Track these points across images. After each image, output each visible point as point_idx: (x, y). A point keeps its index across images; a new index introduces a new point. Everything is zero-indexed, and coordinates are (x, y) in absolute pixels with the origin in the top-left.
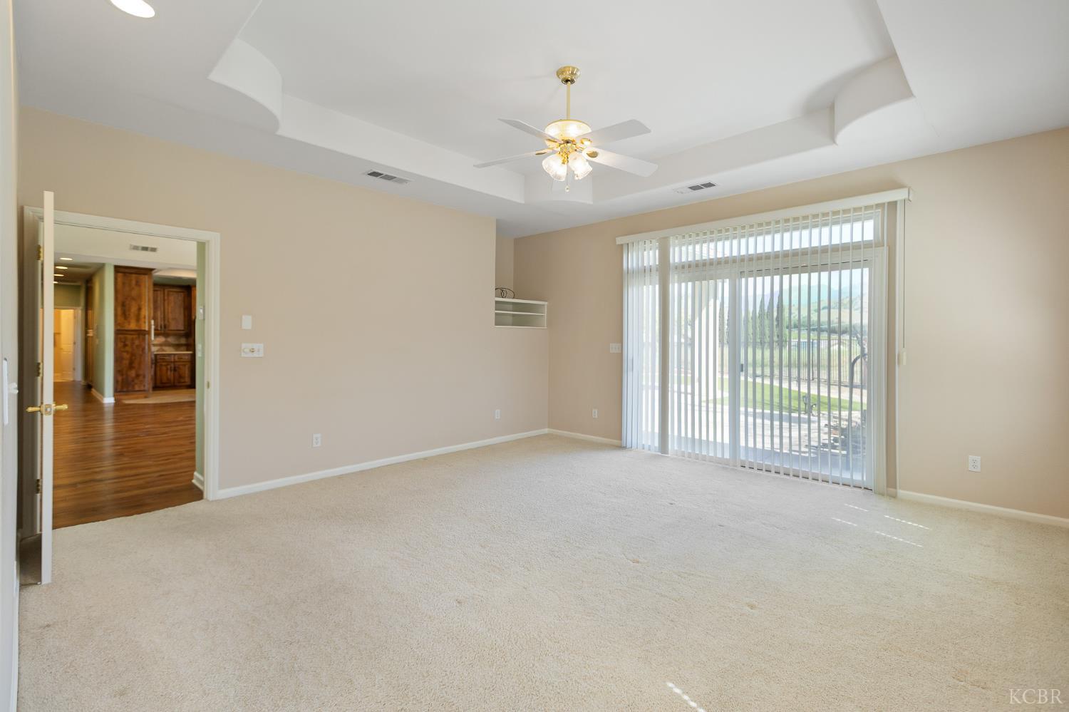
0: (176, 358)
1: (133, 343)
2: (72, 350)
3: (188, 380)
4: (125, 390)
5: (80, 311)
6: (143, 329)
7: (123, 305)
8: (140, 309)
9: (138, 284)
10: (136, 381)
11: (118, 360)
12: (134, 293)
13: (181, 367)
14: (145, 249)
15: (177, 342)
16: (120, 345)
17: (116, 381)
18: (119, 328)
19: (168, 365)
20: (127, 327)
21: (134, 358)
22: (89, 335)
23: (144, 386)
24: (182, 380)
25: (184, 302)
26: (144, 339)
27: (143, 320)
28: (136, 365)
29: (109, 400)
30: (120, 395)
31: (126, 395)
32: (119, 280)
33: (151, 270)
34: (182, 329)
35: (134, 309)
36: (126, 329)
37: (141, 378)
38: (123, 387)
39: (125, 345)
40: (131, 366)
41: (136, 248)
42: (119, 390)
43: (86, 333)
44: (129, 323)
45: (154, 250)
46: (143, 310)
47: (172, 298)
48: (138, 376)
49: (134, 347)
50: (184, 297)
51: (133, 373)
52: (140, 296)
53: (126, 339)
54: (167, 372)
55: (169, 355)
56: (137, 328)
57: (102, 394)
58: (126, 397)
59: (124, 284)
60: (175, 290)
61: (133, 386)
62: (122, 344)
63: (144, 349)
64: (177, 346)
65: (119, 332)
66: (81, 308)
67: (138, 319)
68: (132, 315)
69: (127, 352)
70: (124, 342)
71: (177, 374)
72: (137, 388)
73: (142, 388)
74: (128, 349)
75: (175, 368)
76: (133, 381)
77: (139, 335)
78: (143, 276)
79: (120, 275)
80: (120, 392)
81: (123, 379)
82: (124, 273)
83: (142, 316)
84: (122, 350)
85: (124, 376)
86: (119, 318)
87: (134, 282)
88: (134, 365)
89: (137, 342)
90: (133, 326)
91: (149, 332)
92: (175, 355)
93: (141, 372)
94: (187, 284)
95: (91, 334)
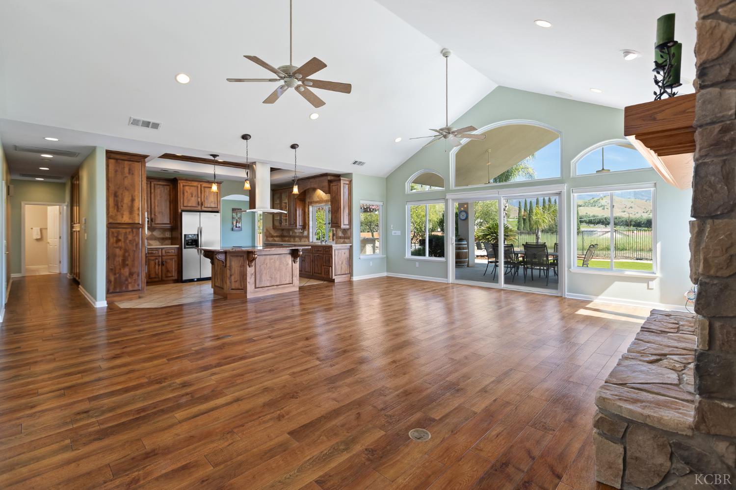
0: (164, 251)
1: (126, 238)
2: (58, 244)
3: (175, 275)
4: (118, 290)
5: (65, 208)
6: (137, 222)
7: (116, 195)
8: (133, 200)
9: (131, 172)
10: (130, 280)
11: (110, 257)
12: (127, 182)
13: (169, 261)
14: (147, 124)
15: (161, 236)
16: (113, 240)
17: (108, 281)
18: (111, 221)
19: (156, 259)
20: (120, 220)
21: (127, 254)
22: (74, 230)
23: (138, 285)
24: (170, 275)
25: (170, 195)
26: (138, 234)
27: (136, 212)
28: (129, 262)
29: (101, 304)
30: (114, 296)
31: (120, 296)
32: (111, 167)
33: (145, 157)
34: (169, 222)
35: (127, 200)
36: (119, 222)
37: (135, 276)
38: (115, 287)
39: (118, 241)
40: (124, 264)
41: (135, 122)
42: (111, 291)
43: (72, 227)
44: (122, 215)
45: (156, 126)
46: (137, 201)
47: (158, 191)
48: (131, 274)
49: (128, 241)
50: (170, 191)
51: (126, 272)
52: (133, 185)
53: (118, 233)
54: (155, 267)
55: (157, 249)
56: (130, 221)
57: (95, 297)
58: (120, 298)
59: (116, 171)
60: (160, 183)
61: (127, 287)
62: (115, 239)
63: (137, 245)
64: (163, 240)
65: (110, 226)
66: (66, 204)
67: (131, 212)
68: (125, 206)
69: (120, 248)
70: (117, 237)
71: (164, 268)
72: (130, 288)
73: (136, 288)
74: (120, 244)
75: (162, 262)
76: (127, 280)
77: (132, 228)
78: (136, 163)
79: (112, 161)
80: (112, 293)
81: (115, 279)
82: (117, 159)
83: (136, 208)
84: (115, 245)
85: (118, 275)
86: (111, 210)
87: (126, 170)
88: (127, 262)
89: (130, 237)
90: (126, 219)
91: (143, 226)
92: (162, 249)
93: (135, 270)
94: (172, 177)
95: (77, 228)
